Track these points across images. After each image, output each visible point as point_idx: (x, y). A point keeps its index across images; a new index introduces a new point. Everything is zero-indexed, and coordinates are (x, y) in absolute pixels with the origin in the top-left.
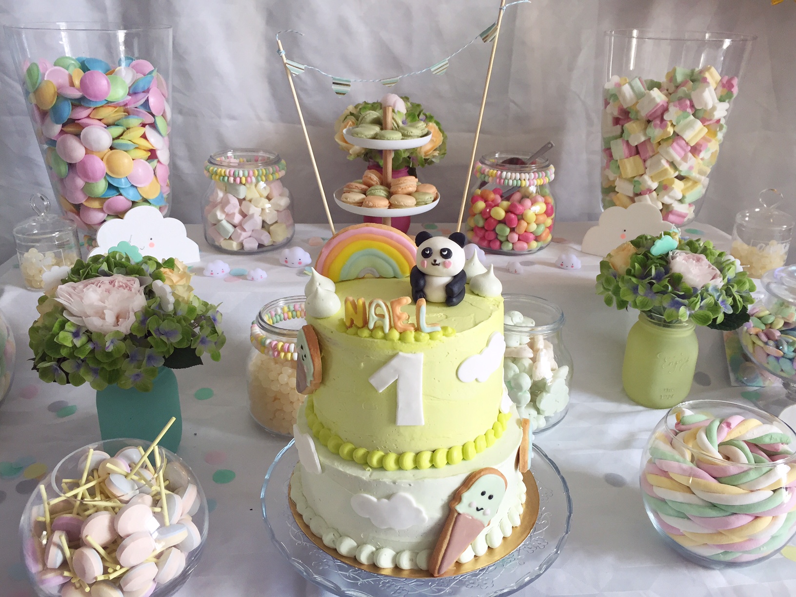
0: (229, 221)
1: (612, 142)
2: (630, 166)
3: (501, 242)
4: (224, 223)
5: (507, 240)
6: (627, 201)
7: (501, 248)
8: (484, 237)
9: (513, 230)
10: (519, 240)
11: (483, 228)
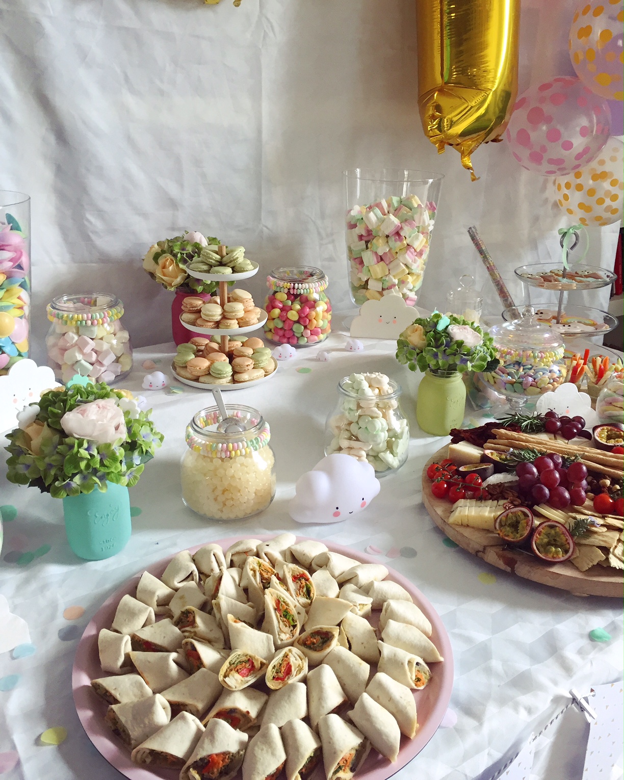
0: (87, 360)
1: (362, 253)
2: (378, 269)
3: (298, 338)
4: (83, 362)
5: (302, 336)
6: (378, 295)
7: (297, 343)
8: (284, 335)
9: (306, 327)
10: (311, 334)
11: (281, 329)
